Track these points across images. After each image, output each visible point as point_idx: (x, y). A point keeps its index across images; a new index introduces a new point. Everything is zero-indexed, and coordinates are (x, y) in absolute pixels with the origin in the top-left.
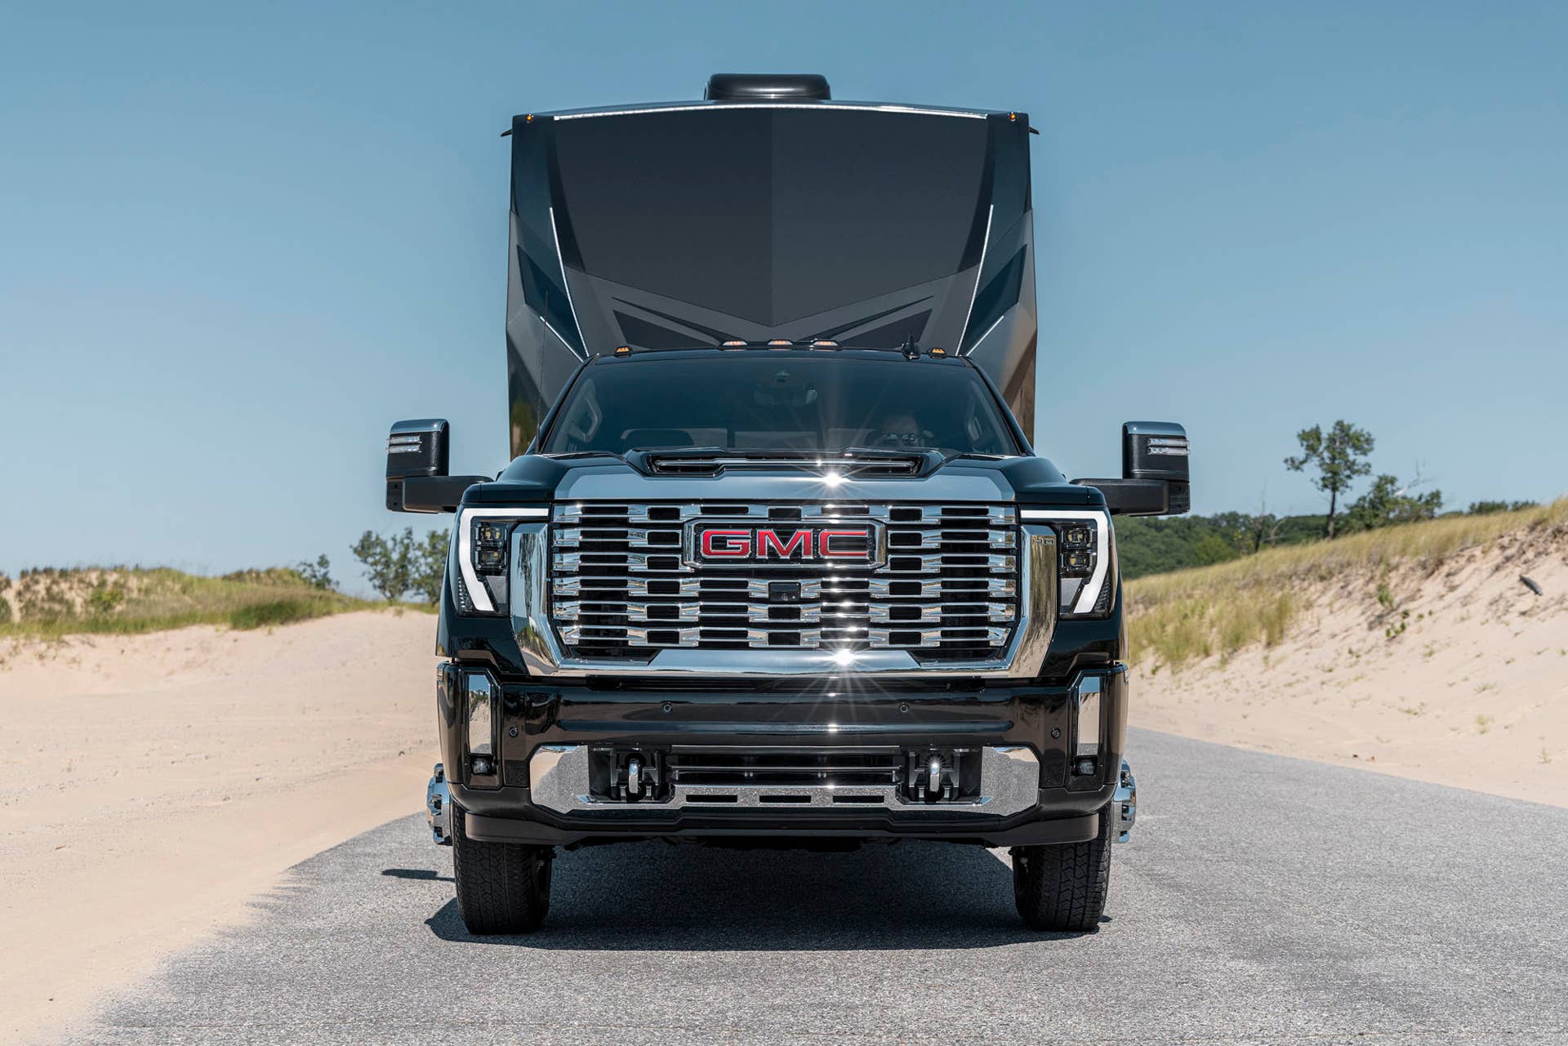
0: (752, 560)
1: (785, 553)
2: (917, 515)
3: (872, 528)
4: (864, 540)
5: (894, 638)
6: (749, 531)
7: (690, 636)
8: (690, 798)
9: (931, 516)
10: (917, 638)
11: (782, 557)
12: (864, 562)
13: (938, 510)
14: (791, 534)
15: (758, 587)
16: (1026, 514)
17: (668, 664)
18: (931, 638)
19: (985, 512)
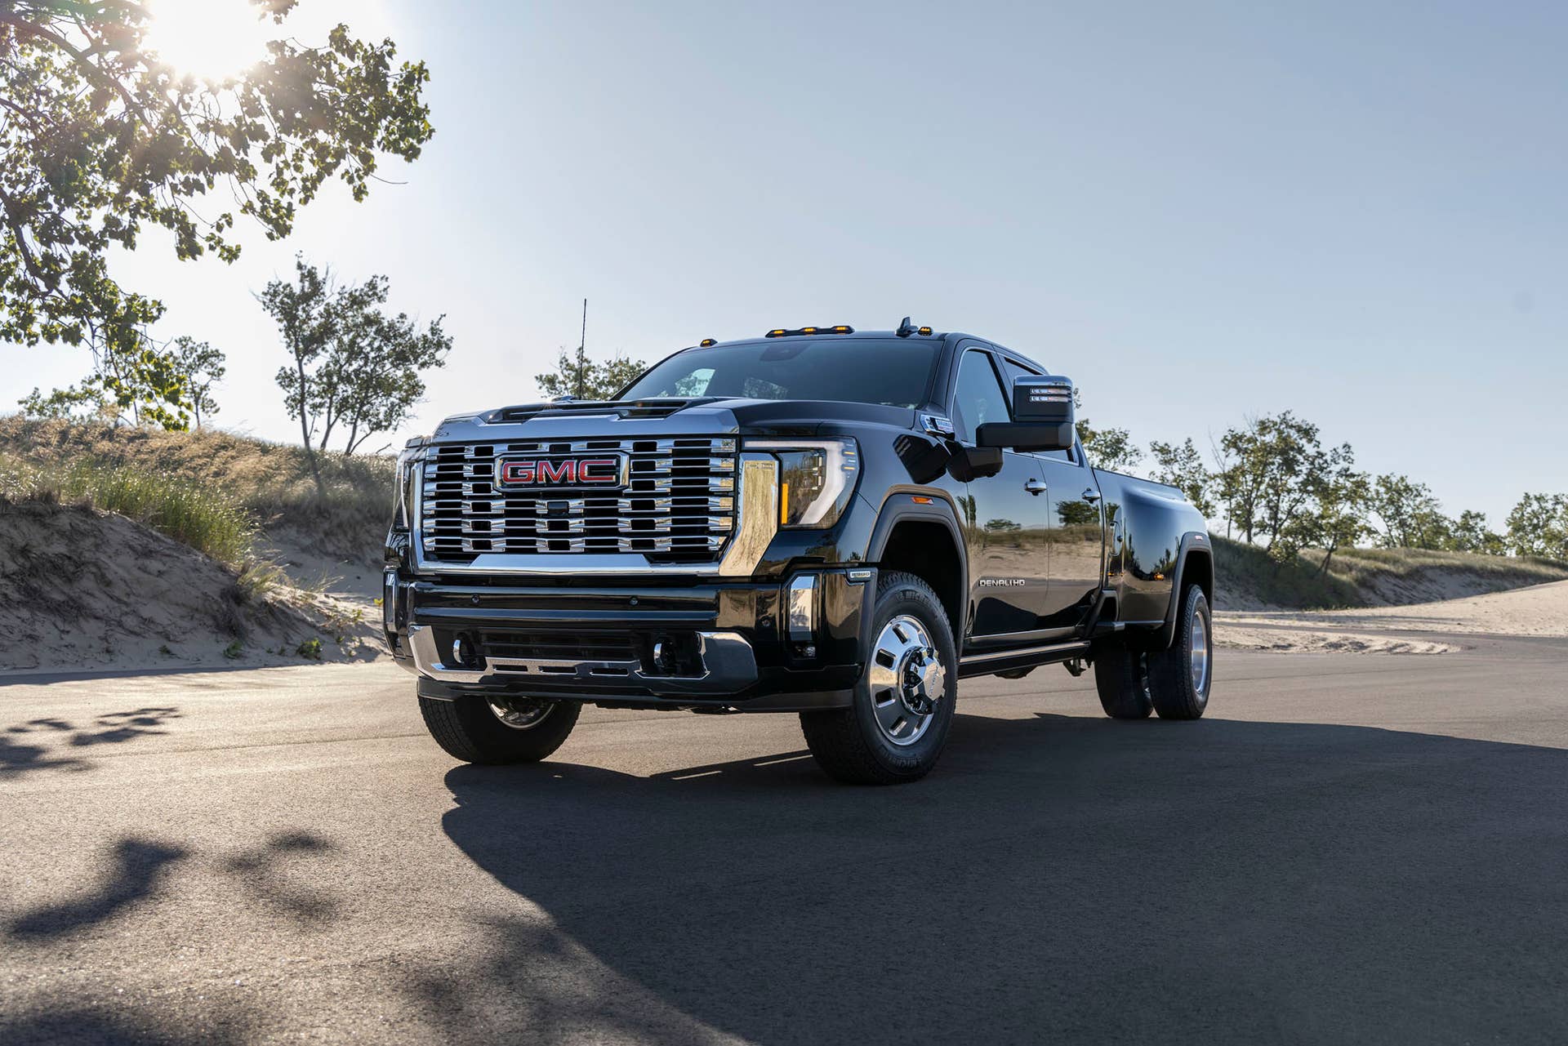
0: (535, 484)
1: (556, 479)
2: (653, 447)
3: (618, 458)
4: (613, 467)
5: (635, 544)
6: (534, 462)
7: (499, 544)
8: (499, 667)
9: (665, 446)
10: (651, 544)
11: (554, 482)
12: (613, 484)
13: (671, 442)
14: (560, 464)
15: (542, 507)
16: (749, 444)
17: (484, 565)
18: (664, 545)
19: (709, 443)
